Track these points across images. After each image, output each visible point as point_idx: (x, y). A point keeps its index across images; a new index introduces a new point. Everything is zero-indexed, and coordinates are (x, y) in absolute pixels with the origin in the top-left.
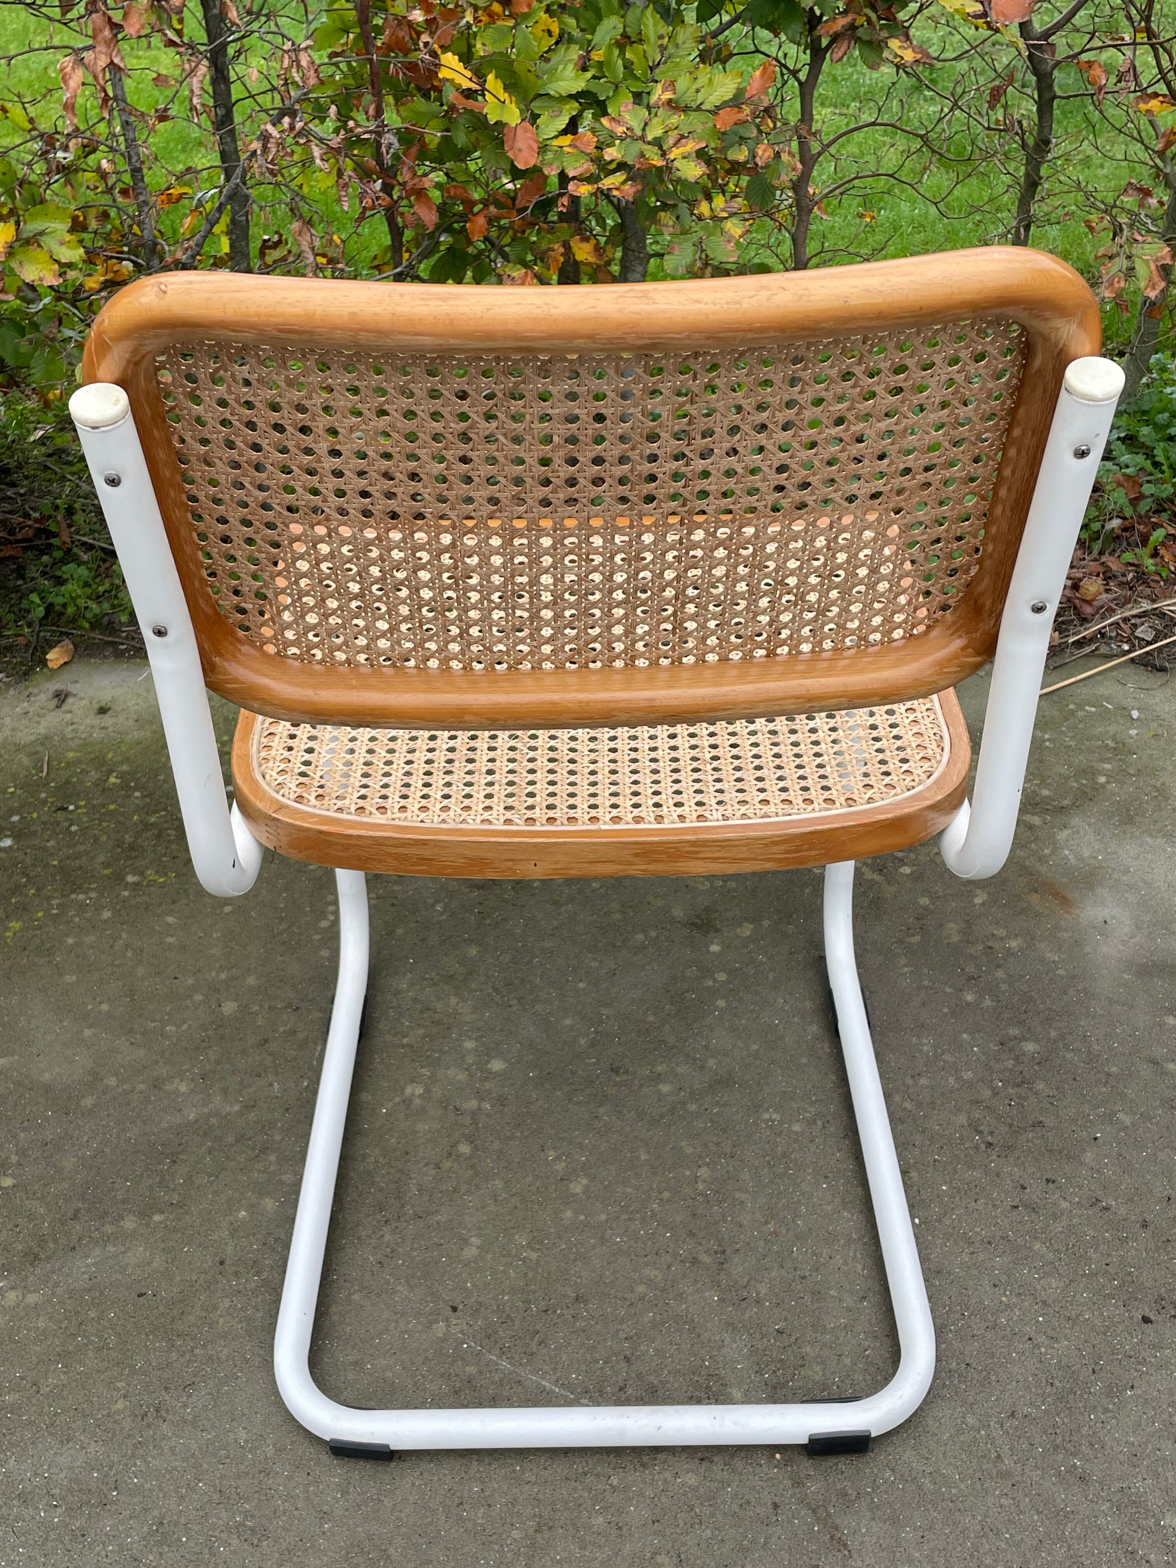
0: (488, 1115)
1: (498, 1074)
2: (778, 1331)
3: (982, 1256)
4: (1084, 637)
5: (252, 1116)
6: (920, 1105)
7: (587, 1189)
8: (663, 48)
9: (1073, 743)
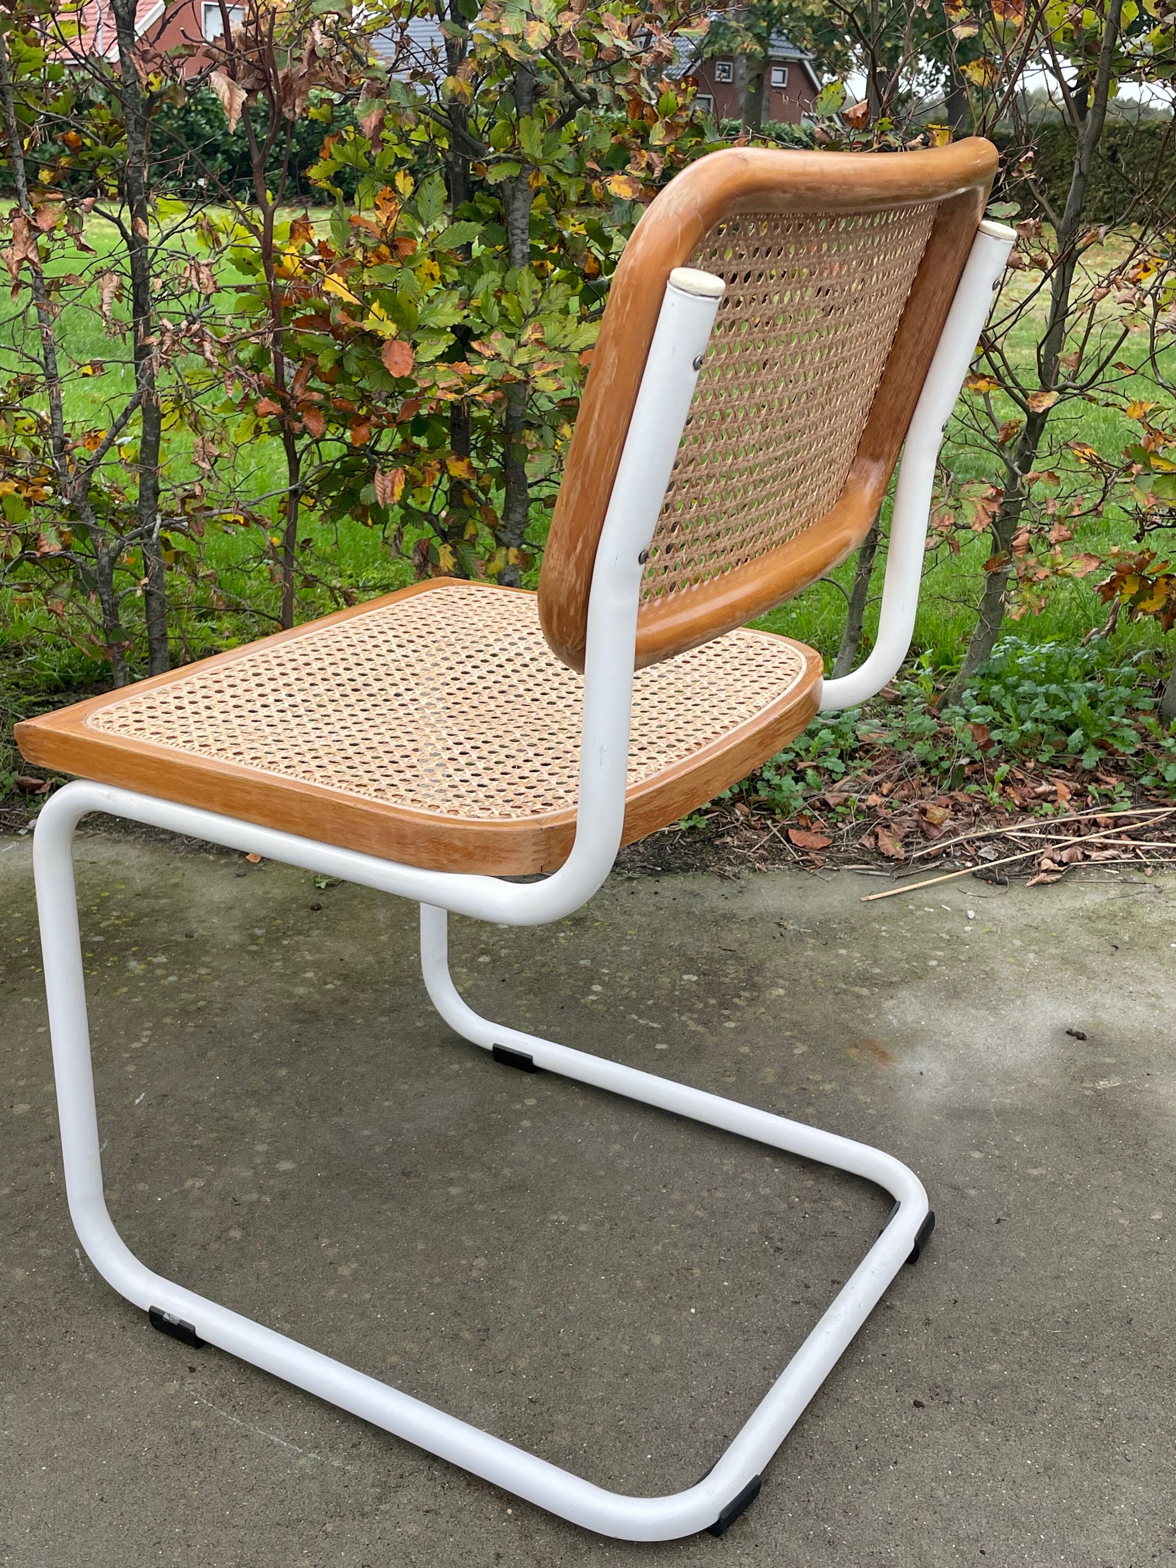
0: (267, 1207)
1: (285, 1173)
2: (531, 1400)
3: (755, 1344)
4: (928, 854)
5: (20, 1199)
6: (713, 1214)
7: (355, 1272)
8: (537, 303)
9: (908, 935)
